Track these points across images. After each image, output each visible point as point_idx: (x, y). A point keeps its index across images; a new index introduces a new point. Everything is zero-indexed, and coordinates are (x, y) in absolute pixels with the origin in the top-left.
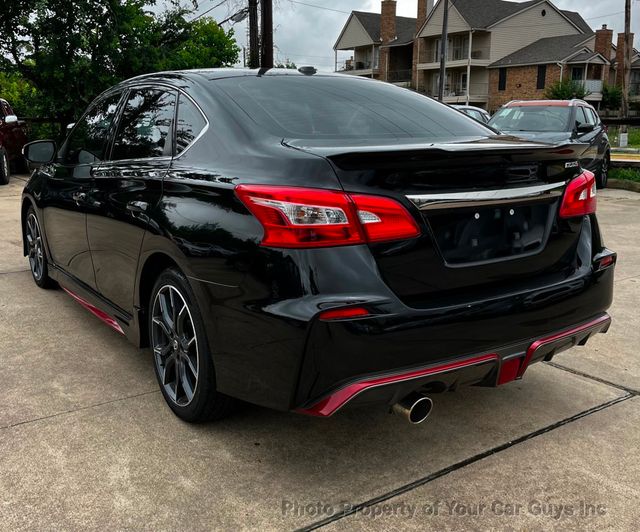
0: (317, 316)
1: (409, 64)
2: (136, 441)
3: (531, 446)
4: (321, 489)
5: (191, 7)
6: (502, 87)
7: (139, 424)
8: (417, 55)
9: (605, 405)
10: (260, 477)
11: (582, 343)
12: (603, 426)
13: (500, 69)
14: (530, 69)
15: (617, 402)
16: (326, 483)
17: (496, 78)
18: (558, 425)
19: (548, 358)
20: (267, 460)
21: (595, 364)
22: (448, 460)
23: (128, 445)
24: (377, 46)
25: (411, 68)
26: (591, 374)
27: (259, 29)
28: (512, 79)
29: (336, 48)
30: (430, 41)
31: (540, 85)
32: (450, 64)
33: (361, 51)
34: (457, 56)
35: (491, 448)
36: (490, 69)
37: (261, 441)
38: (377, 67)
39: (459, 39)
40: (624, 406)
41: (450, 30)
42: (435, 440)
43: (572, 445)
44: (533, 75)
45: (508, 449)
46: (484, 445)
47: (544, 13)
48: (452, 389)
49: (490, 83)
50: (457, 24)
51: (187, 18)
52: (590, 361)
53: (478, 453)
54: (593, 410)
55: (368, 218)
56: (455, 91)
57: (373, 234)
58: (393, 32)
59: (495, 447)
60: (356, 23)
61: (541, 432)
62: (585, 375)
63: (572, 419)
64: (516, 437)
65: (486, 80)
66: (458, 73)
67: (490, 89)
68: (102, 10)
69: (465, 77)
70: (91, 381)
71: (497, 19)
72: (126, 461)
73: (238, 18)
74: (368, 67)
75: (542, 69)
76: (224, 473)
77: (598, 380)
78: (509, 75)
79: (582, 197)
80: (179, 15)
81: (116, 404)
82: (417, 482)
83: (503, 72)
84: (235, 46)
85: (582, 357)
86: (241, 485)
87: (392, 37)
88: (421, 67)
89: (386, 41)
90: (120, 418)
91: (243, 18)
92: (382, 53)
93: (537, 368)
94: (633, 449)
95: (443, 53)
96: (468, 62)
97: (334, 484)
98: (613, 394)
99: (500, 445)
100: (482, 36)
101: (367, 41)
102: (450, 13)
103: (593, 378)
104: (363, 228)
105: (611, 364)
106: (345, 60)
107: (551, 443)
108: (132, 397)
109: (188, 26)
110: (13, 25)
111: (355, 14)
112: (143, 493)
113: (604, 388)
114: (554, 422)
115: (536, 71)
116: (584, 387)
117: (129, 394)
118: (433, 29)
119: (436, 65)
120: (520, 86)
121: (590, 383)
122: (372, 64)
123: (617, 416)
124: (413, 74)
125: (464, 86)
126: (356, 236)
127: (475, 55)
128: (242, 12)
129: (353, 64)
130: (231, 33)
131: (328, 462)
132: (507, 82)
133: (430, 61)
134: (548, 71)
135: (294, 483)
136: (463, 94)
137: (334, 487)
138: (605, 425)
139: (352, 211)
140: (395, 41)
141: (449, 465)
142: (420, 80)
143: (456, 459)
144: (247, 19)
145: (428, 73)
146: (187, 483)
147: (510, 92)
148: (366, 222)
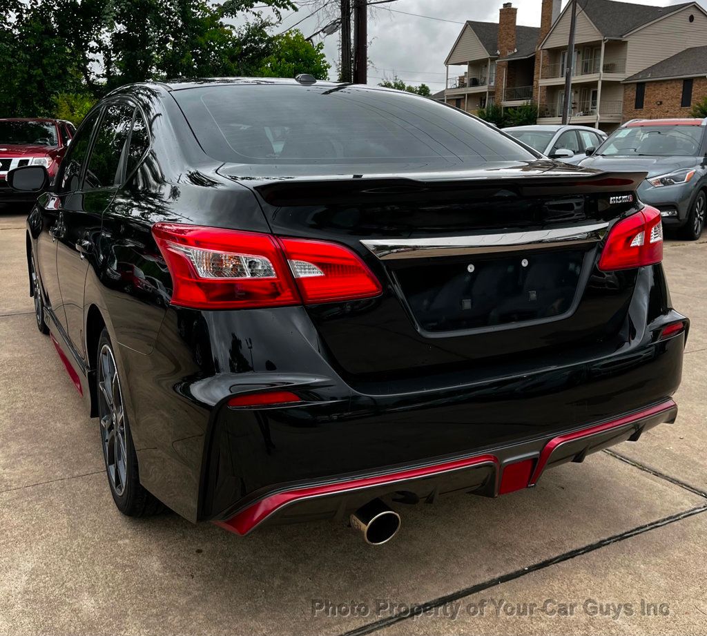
0: (225, 401)
1: (530, 80)
2: (54, 537)
3: (552, 576)
4: (252, 624)
5: (275, 19)
6: (639, 104)
7: (69, 513)
8: (539, 69)
9: (673, 519)
10: (183, 601)
11: (634, 438)
12: (661, 549)
13: (638, 84)
14: (674, 84)
15: (690, 514)
16: (262, 615)
17: (632, 94)
18: (600, 544)
19: (579, 458)
20: (202, 576)
21: (675, 458)
22: (436, 590)
23: (42, 543)
24: (493, 60)
25: (532, 84)
26: (665, 473)
27: (352, 42)
28: (650, 96)
29: (447, 63)
30: (555, 53)
31: (686, 101)
32: (577, 79)
33: (476, 65)
34: (586, 70)
35: (497, 576)
36: (625, 85)
37: (208, 546)
38: (492, 84)
39: (589, 50)
40: (698, 521)
41: (578, 40)
42: (427, 558)
43: (610, 577)
44: (678, 90)
45: (521, 578)
46: (489, 570)
47: (691, 19)
48: (430, 500)
49: (625, 100)
50: (587, 32)
51: (270, 32)
52: (670, 454)
53: (479, 581)
54: (654, 525)
55: (305, 271)
56: (583, 110)
57: (311, 293)
58: (512, 44)
59: (503, 573)
60: (471, 35)
61: (573, 554)
62: (657, 474)
63: (622, 537)
64: (537, 561)
65: (620, 96)
66: (587, 89)
67: (625, 106)
68: (178, 23)
69: (595, 93)
70: (41, 454)
71: (636, 26)
72: (30, 566)
73: (329, 30)
74: (483, 84)
75: (688, 83)
76: (140, 592)
77: (673, 480)
78: (647, 91)
79: (637, 241)
80: (261, 27)
81: (54, 485)
82: (382, 621)
83: (641, 87)
84: (324, 62)
85: (659, 447)
86: (154, 611)
87: (511, 49)
88: (543, 83)
89: (503, 53)
90: (51, 504)
91: (335, 30)
92: (499, 67)
93: (597, 459)
94: (695, 589)
95: (569, 66)
96: (599, 76)
97: (273, 617)
98: (687, 501)
99: (511, 571)
100: (616, 46)
101: (483, 54)
102: (578, 21)
103: (666, 478)
104: (298, 284)
105: (696, 459)
106: (457, 76)
107: (582, 574)
108: (78, 476)
109: (271, 40)
110: (84, 41)
111: (470, 24)
112: (29, 615)
113: (676, 493)
114: (594, 540)
115: (680, 86)
116: (651, 490)
117: (76, 473)
118: (558, 39)
119: (561, 81)
120: (661, 103)
121: (660, 484)
122: (487, 82)
123: (684, 536)
124: (535, 90)
125: (594, 104)
126: (287, 295)
127: (607, 69)
128: (334, 23)
129: (466, 81)
130: (321, 46)
131: (277, 582)
132: (645, 99)
133: (554, 76)
134: (695, 86)
135: (223, 611)
136: (592, 113)
137: (270, 622)
138: (663, 549)
139: (281, 260)
140: (514, 54)
141: (433, 598)
142: (541, 98)
143: (445, 590)
144: (339, 32)
145: (552, 90)
146: (88, 604)
147: (649, 111)
148: (302, 275)
